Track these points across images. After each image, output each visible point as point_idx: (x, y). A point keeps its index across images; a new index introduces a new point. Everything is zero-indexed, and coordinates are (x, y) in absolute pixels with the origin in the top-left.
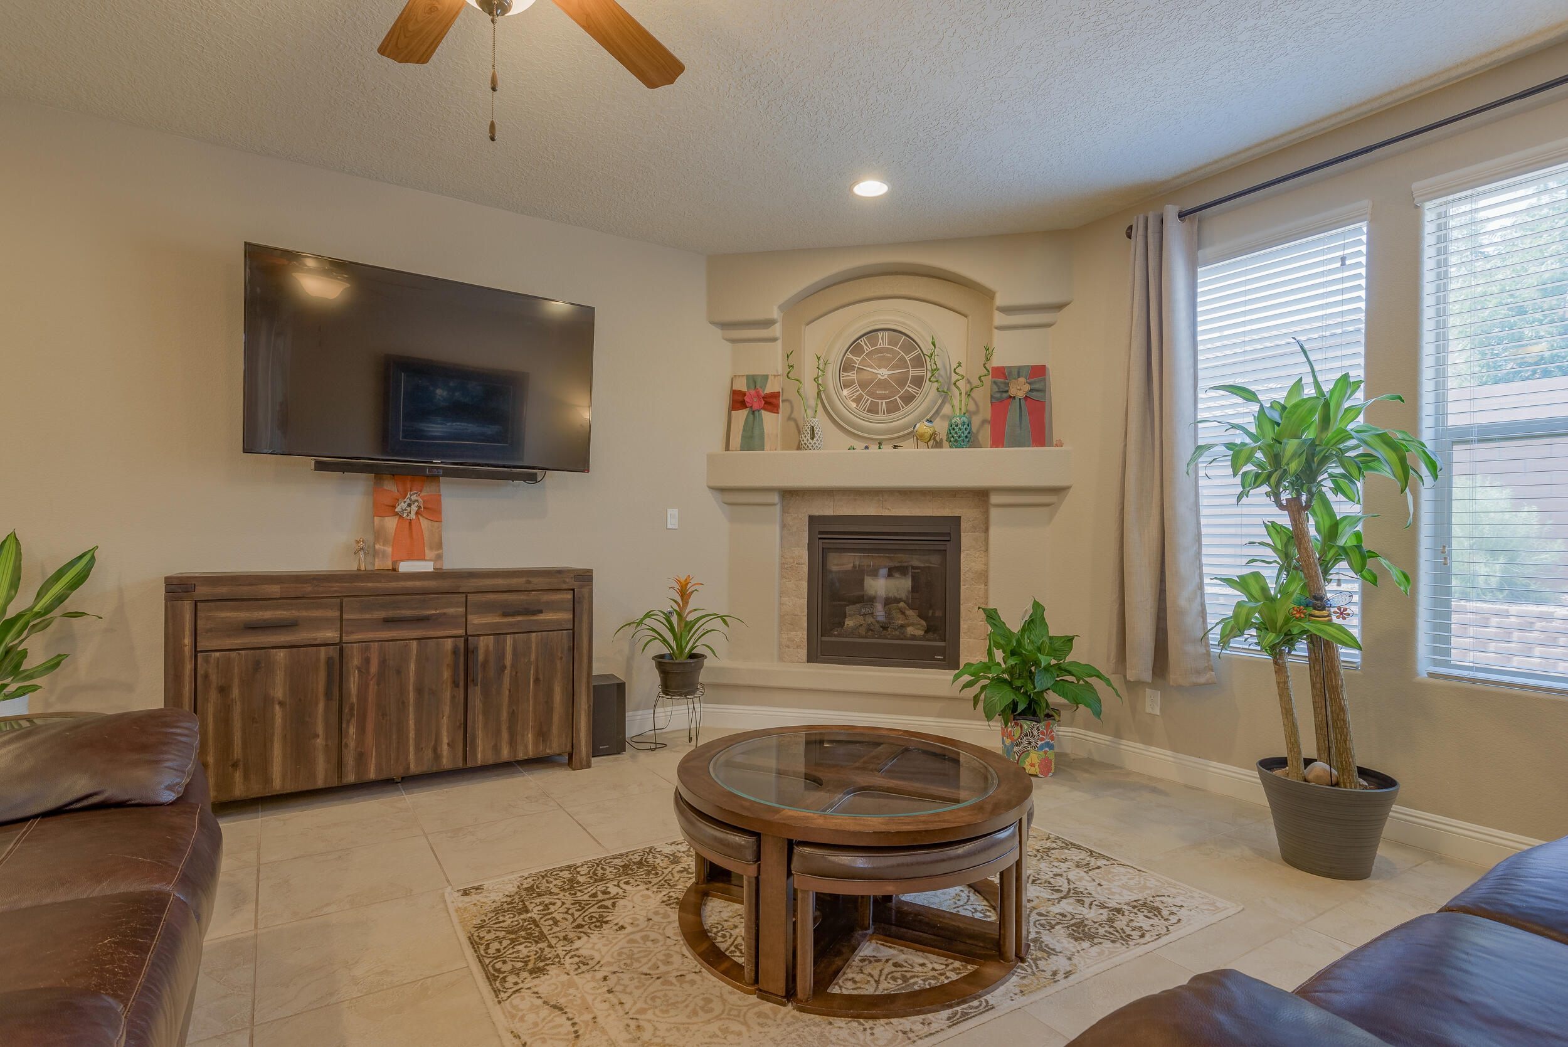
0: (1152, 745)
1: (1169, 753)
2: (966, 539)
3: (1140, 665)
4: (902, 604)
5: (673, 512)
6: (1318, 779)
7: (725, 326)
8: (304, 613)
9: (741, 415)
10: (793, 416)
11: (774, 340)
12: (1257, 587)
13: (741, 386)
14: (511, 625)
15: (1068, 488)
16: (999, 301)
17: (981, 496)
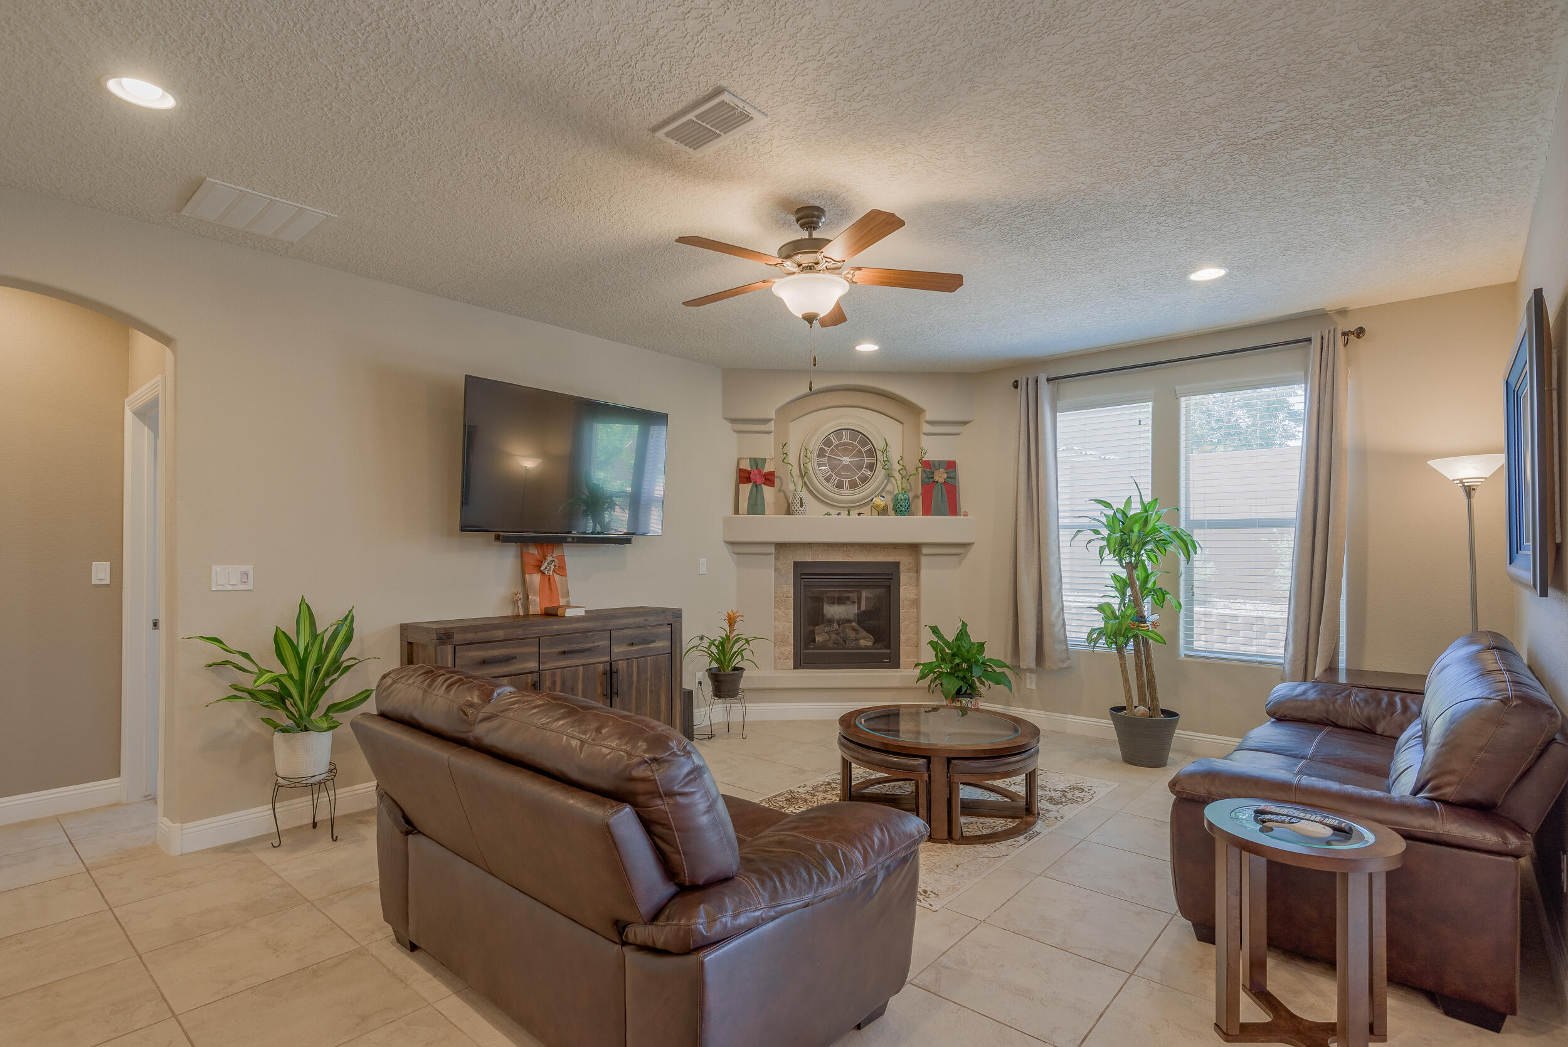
0: (1030, 708)
1: (1042, 712)
2: (904, 578)
3: (1028, 658)
4: (854, 624)
5: (703, 561)
6: (1142, 715)
7: (733, 421)
8: (518, 650)
9: (746, 489)
10: (782, 488)
11: (770, 432)
12: (1110, 612)
13: (746, 465)
14: (636, 651)
15: (973, 543)
16: (928, 416)
17: (914, 548)
